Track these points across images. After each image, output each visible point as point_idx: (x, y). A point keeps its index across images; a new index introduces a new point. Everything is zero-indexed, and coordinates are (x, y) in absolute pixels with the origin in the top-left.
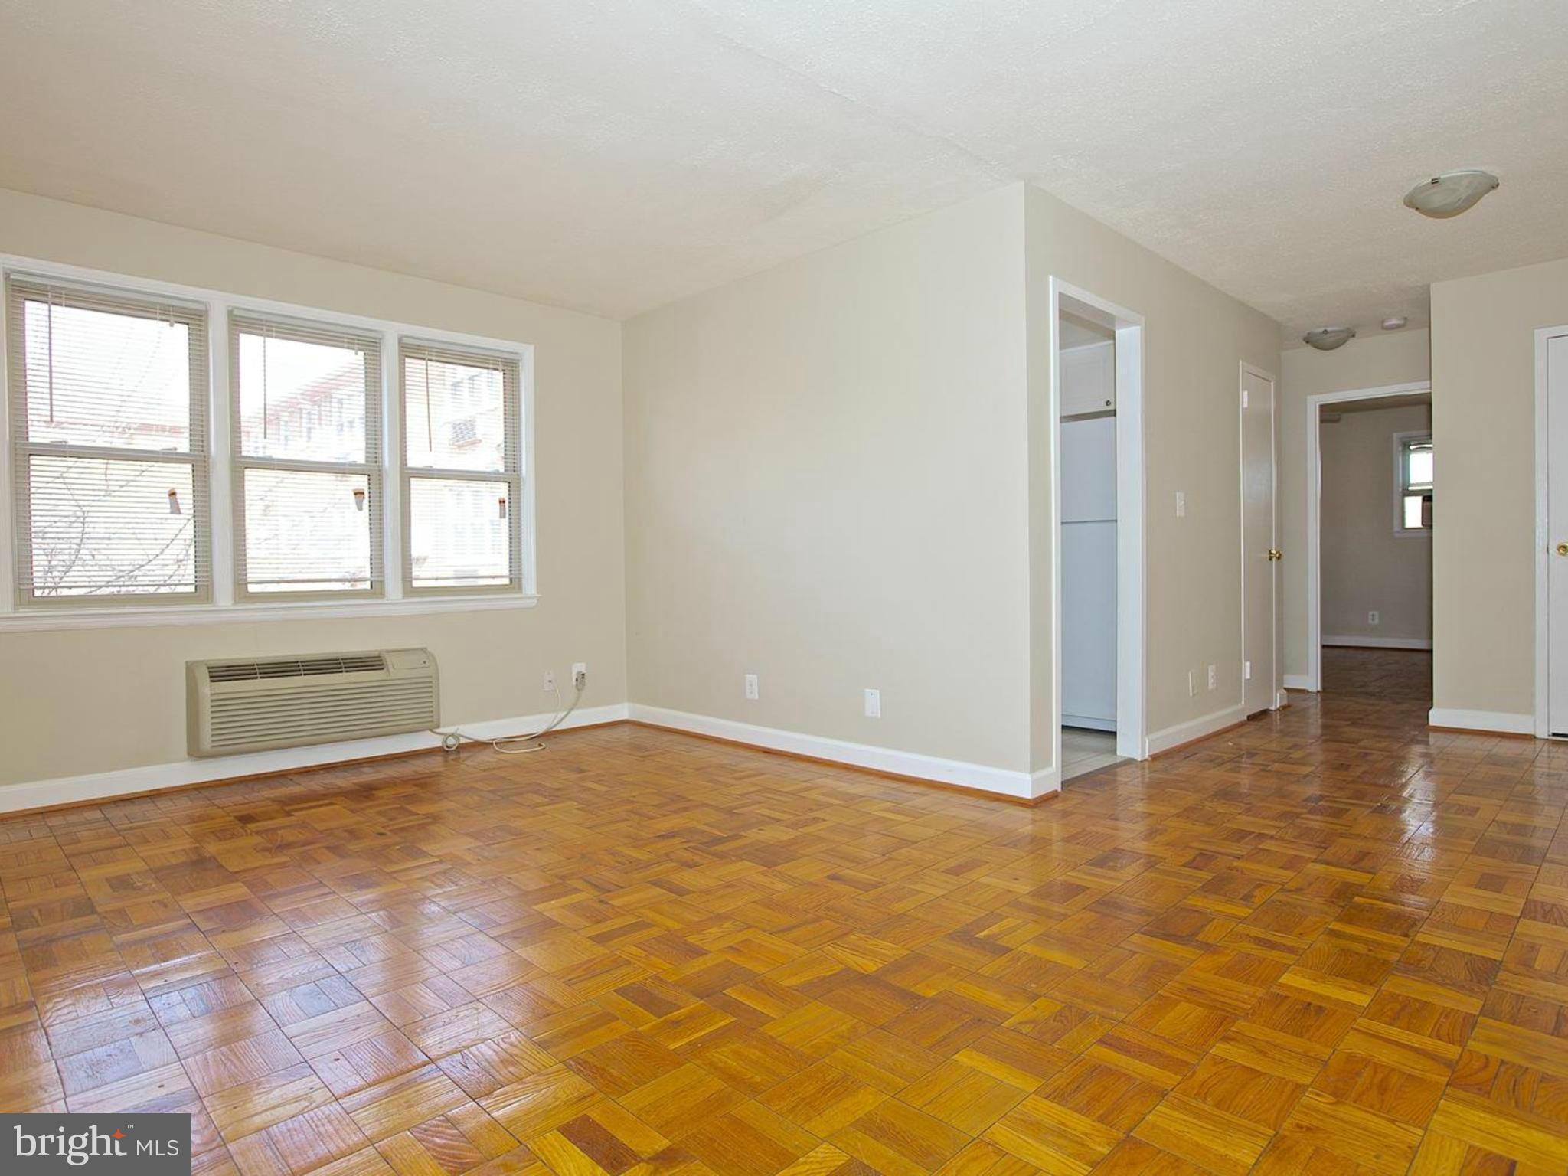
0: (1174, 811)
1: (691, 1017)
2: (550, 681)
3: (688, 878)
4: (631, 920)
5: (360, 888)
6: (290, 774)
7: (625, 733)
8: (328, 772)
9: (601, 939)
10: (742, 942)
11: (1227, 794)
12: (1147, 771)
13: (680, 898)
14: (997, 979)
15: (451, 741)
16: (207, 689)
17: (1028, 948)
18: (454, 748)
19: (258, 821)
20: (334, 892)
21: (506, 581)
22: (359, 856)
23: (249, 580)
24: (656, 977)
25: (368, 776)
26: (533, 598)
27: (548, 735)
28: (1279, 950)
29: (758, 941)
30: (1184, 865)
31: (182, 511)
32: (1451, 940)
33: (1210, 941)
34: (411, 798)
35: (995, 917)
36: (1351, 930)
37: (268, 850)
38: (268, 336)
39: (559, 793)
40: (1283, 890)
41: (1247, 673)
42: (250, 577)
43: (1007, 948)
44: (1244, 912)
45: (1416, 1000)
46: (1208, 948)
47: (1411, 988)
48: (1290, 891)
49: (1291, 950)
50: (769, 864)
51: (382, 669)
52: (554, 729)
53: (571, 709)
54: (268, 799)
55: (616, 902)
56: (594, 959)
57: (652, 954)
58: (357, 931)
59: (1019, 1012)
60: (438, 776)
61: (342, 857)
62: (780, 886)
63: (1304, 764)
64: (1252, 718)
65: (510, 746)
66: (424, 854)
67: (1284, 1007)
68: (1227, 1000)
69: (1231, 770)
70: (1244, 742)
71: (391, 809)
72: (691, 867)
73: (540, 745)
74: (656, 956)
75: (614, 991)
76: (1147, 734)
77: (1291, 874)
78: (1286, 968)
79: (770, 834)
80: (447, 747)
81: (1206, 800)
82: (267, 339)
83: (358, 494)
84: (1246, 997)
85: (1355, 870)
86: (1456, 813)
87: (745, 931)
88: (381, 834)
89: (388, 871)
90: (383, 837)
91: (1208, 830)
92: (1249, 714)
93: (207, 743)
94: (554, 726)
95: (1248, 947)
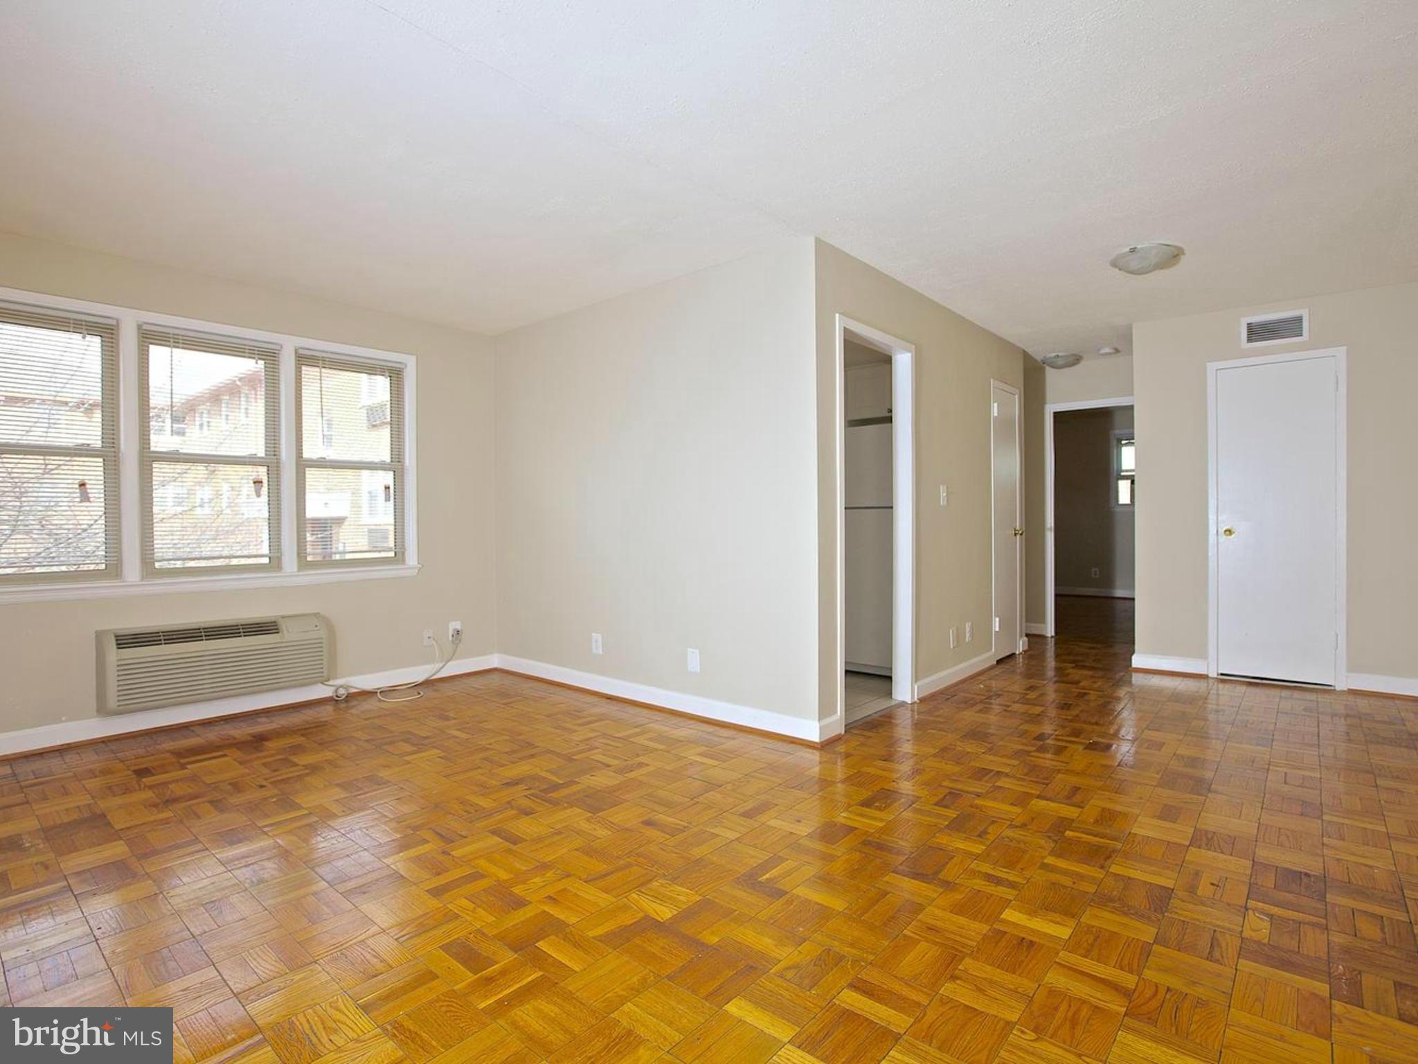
0: (933, 751)
1: (504, 972)
2: (429, 638)
3: (525, 827)
4: (467, 871)
5: (232, 843)
6: (192, 726)
7: (496, 680)
8: (228, 723)
9: (436, 892)
10: (559, 892)
11: (976, 734)
12: (916, 713)
13: (514, 848)
14: (772, 924)
15: (342, 692)
16: (113, 655)
17: (802, 892)
18: (344, 697)
19: (153, 775)
20: (207, 849)
21: (392, 554)
22: (238, 810)
23: (156, 558)
24: (479, 931)
25: (263, 726)
26: (415, 568)
27: (428, 683)
28: (1003, 886)
29: (574, 891)
30: (935, 805)
31: (91, 499)
32: (1137, 870)
33: (950, 879)
34: (297, 749)
35: (775, 860)
36: (1062, 864)
37: (155, 806)
38: (175, 347)
39: (426, 742)
40: (1011, 826)
41: (996, 626)
42: (158, 555)
43: (784, 891)
44: (978, 848)
45: (1106, 930)
46: (948, 886)
47: (1104, 919)
48: (1017, 827)
49: (1012, 885)
50: (594, 810)
51: (277, 633)
52: (432, 678)
53: (449, 661)
54: (168, 751)
55: (457, 853)
56: (428, 913)
57: (479, 907)
58: (219, 891)
59: (786, 955)
60: (325, 725)
61: (222, 811)
62: (602, 833)
63: (1035, 705)
64: (999, 662)
65: (394, 694)
66: (298, 807)
67: (1003, 943)
68: (957, 938)
69: (980, 711)
70: (994, 684)
71: (276, 761)
72: (527, 814)
73: (419, 694)
74: (484, 909)
75: (440, 947)
76: (916, 681)
77: (1018, 810)
78: (1006, 903)
79: (601, 780)
80: (337, 696)
81: (958, 739)
82: (174, 350)
83: (258, 482)
84: (973, 934)
85: (1067, 804)
86: (1147, 748)
87: (564, 880)
88: (262, 786)
89: (259, 825)
90: (264, 789)
91: (957, 769)
92: (998, 659)
93: (112, 702)
94: (434, 675)
95: (979, 884)
